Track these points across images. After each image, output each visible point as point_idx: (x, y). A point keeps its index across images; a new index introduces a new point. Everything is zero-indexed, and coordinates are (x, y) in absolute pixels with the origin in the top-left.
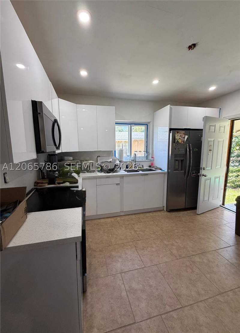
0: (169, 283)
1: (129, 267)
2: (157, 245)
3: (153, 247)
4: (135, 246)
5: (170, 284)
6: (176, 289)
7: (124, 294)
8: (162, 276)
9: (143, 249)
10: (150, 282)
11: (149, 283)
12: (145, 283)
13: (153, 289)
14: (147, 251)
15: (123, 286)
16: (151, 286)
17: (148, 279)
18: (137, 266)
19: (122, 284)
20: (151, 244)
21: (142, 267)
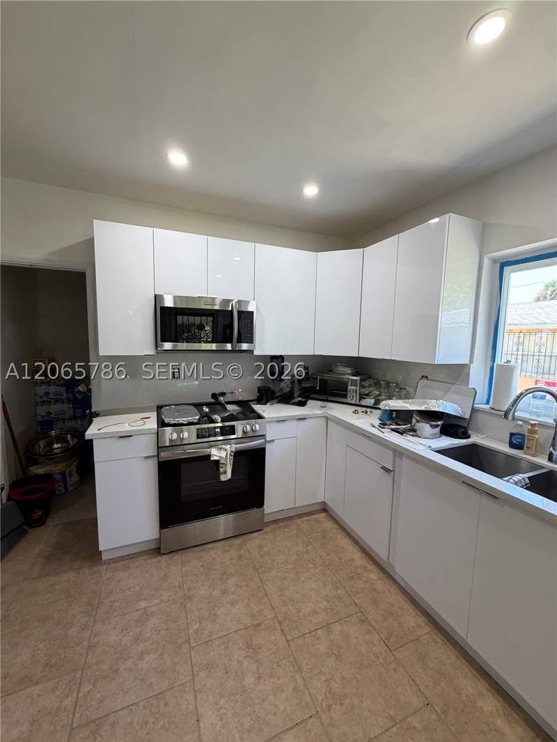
0: (133, 708)
1: (196, 612)
2: (271, 697)
3: (259, 678)
4: (259, 625)
5: (131, 710)
6: (113, 725)
7: (143, 604)
8: (156, 692)
9: (249, 646)
10: (151, 655)
11: (150, 653)
12: (152, 644)
13: (134, 661)
14: (241, 658)
15: (157, 601)
16: (141, 656)
17: (159, 652)
18: (195, 627)
19: (162, 600)
20: (271, 674)
21: (192, 641)
